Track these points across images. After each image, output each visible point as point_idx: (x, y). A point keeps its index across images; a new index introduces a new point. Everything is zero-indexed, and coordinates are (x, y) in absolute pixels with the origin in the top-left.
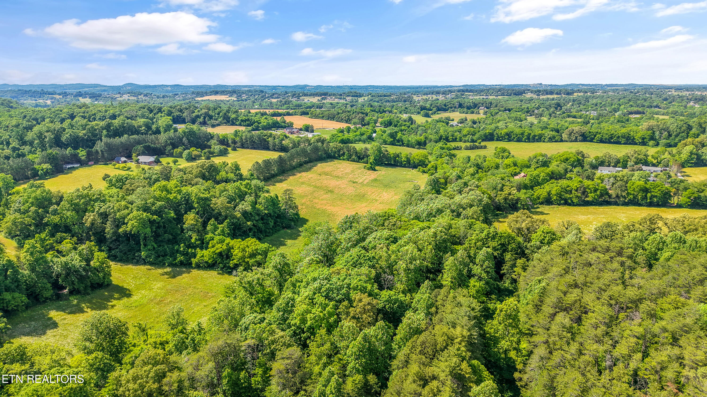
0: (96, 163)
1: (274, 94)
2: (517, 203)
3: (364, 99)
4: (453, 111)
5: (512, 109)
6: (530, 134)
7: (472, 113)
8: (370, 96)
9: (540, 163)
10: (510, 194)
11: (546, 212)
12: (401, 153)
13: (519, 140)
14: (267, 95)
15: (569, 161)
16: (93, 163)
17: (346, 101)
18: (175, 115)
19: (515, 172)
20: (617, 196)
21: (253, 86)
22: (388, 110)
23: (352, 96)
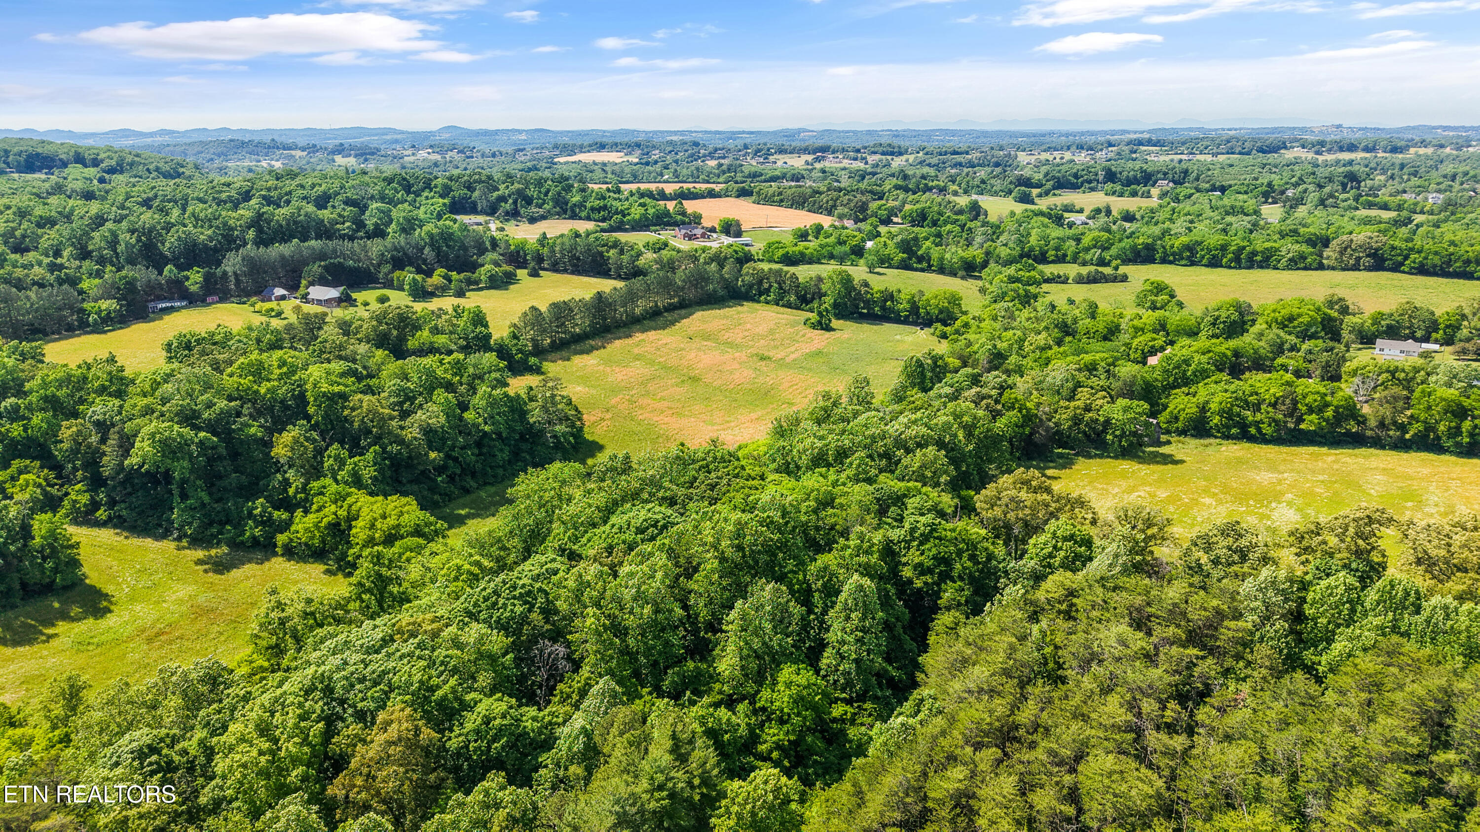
0: (222, 300)
1: (716, 150)
2: (1105, 431)
3: (907, 161)
4: (1092, 189)
5: (1230, 186)
6: (1244, 248)
7: (1134, 194)
8: (921, 153)
9: (1222, 326)
10: (1088, 409)
11: (1178, 457)
12: (899, 291)
13: (1214, 263)
14: (702, 151)
15: (1296, 323)
16: (216, 298)
17: (866, 163)
18: (457, 195)
19: (1152, 347)
20: (1382, 425)
21: (691, 132)
22: (937, 187)
23: (883, 154)
